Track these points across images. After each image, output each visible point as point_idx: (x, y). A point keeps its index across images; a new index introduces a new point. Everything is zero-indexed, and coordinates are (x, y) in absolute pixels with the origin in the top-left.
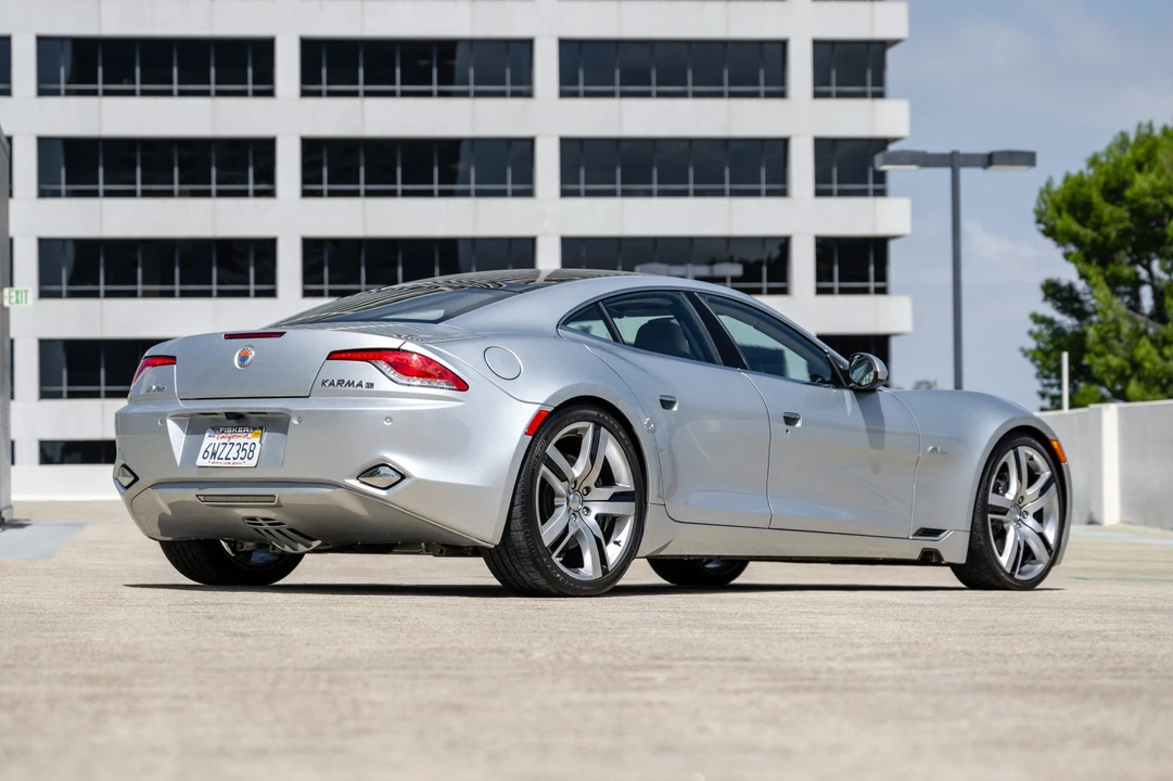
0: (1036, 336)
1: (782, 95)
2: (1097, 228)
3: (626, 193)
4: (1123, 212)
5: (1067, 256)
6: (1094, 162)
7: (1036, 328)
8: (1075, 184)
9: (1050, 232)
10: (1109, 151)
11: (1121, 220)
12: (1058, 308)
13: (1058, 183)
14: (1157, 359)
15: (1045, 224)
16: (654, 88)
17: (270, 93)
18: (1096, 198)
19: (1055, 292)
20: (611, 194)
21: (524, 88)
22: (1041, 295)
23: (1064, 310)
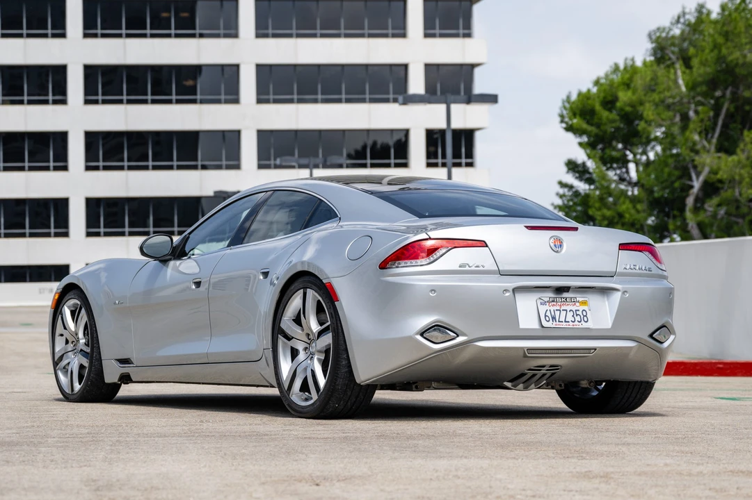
0: (561, 196)
1: (404, 35)
2: (598, 126)
3: (300, 101)
4: (614, 115)
5: (581, 144)
6: (597, 83)
7: (561, 191)
8: (585, 97)
9: (569, 128)
10: (607, 75)
11: (613, 121)
12: (577, 178)
13: (574, 97)
14: (633, 211)
15: (566, 123)
16: (319, 32)
17: (63, 36)
18: (598, 107)
19: (572, 166)
20: (291, 101)
21: (233, 32)
22: (565, 169)
23: (580, 178)
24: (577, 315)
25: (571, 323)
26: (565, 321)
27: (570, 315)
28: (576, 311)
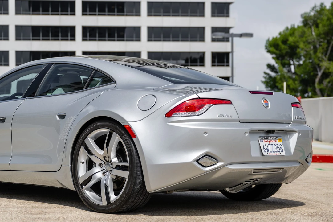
1: (203, 16)
2: (280, 51)
4: (286, 47)
5: (273, 58)
6: (280, 34)
8: (275, 40)
9: (269, 51)
10: (284, 31)
11: (286, 49)
12: (271, 71)
13: (271, 39)
14: (293, 84)
15: (268, 49)
16: (171, 14)
17: (74, 14)
18: (280, 43)
19: (270, 66)
20: (160, 40)
21: (138, 14)
24: (278, 147)
25: (276, 153)
26: (273, 152)
27: (275, 147)
28: (277, 145)
